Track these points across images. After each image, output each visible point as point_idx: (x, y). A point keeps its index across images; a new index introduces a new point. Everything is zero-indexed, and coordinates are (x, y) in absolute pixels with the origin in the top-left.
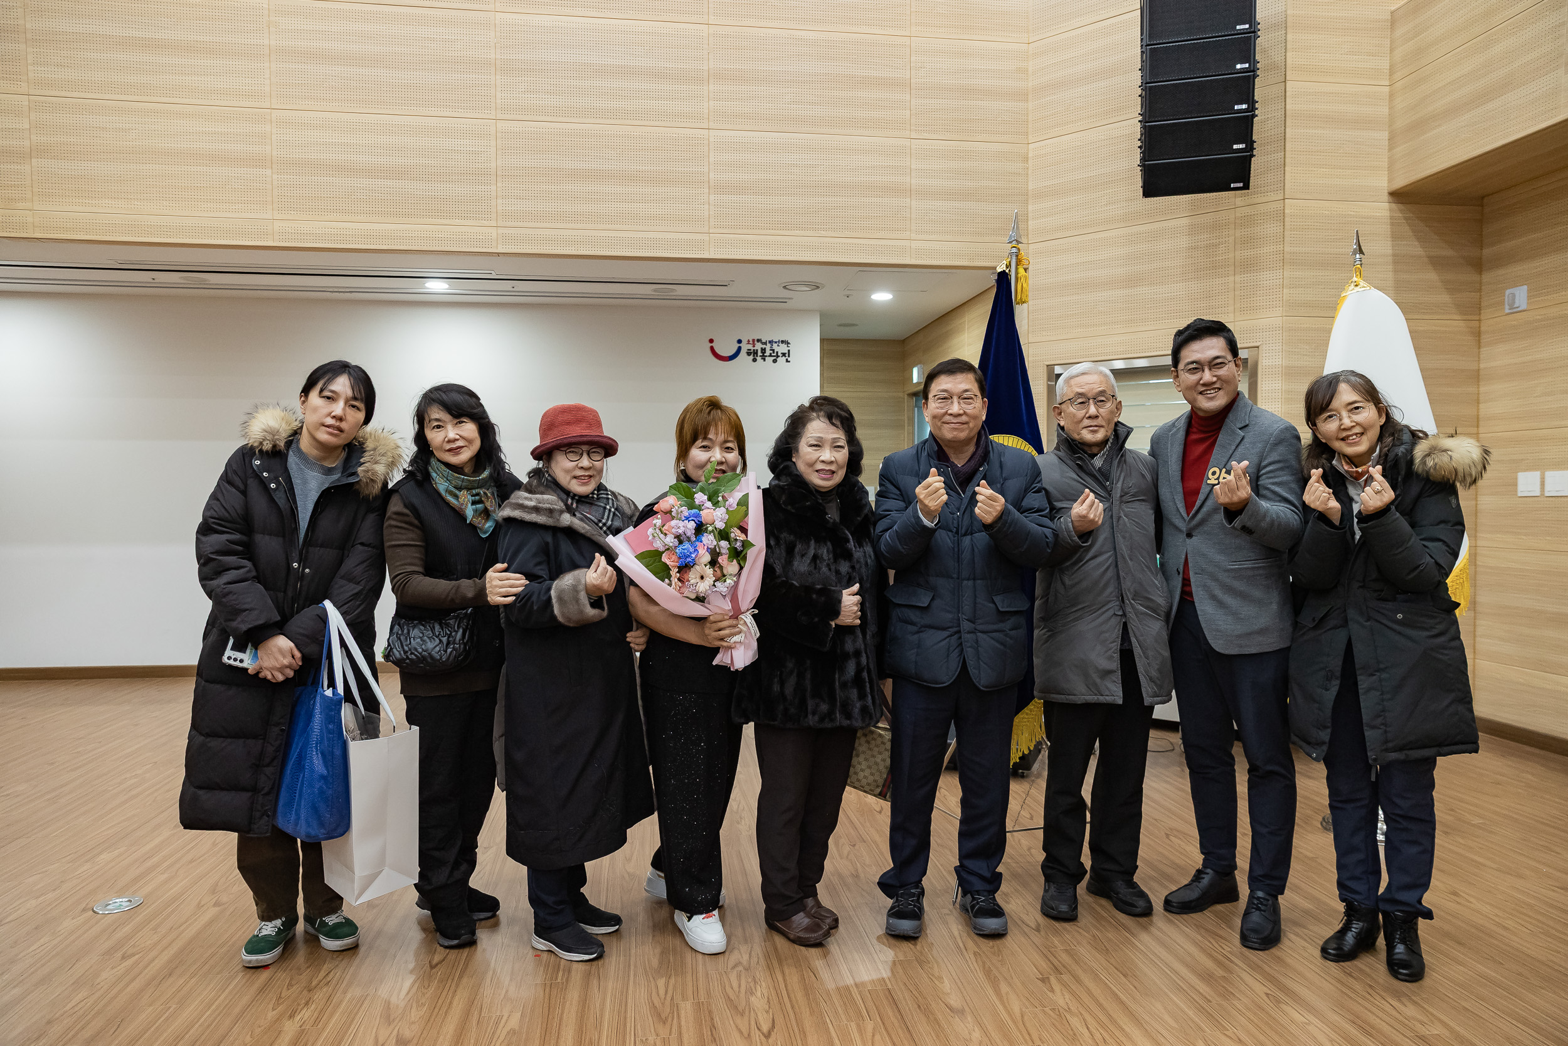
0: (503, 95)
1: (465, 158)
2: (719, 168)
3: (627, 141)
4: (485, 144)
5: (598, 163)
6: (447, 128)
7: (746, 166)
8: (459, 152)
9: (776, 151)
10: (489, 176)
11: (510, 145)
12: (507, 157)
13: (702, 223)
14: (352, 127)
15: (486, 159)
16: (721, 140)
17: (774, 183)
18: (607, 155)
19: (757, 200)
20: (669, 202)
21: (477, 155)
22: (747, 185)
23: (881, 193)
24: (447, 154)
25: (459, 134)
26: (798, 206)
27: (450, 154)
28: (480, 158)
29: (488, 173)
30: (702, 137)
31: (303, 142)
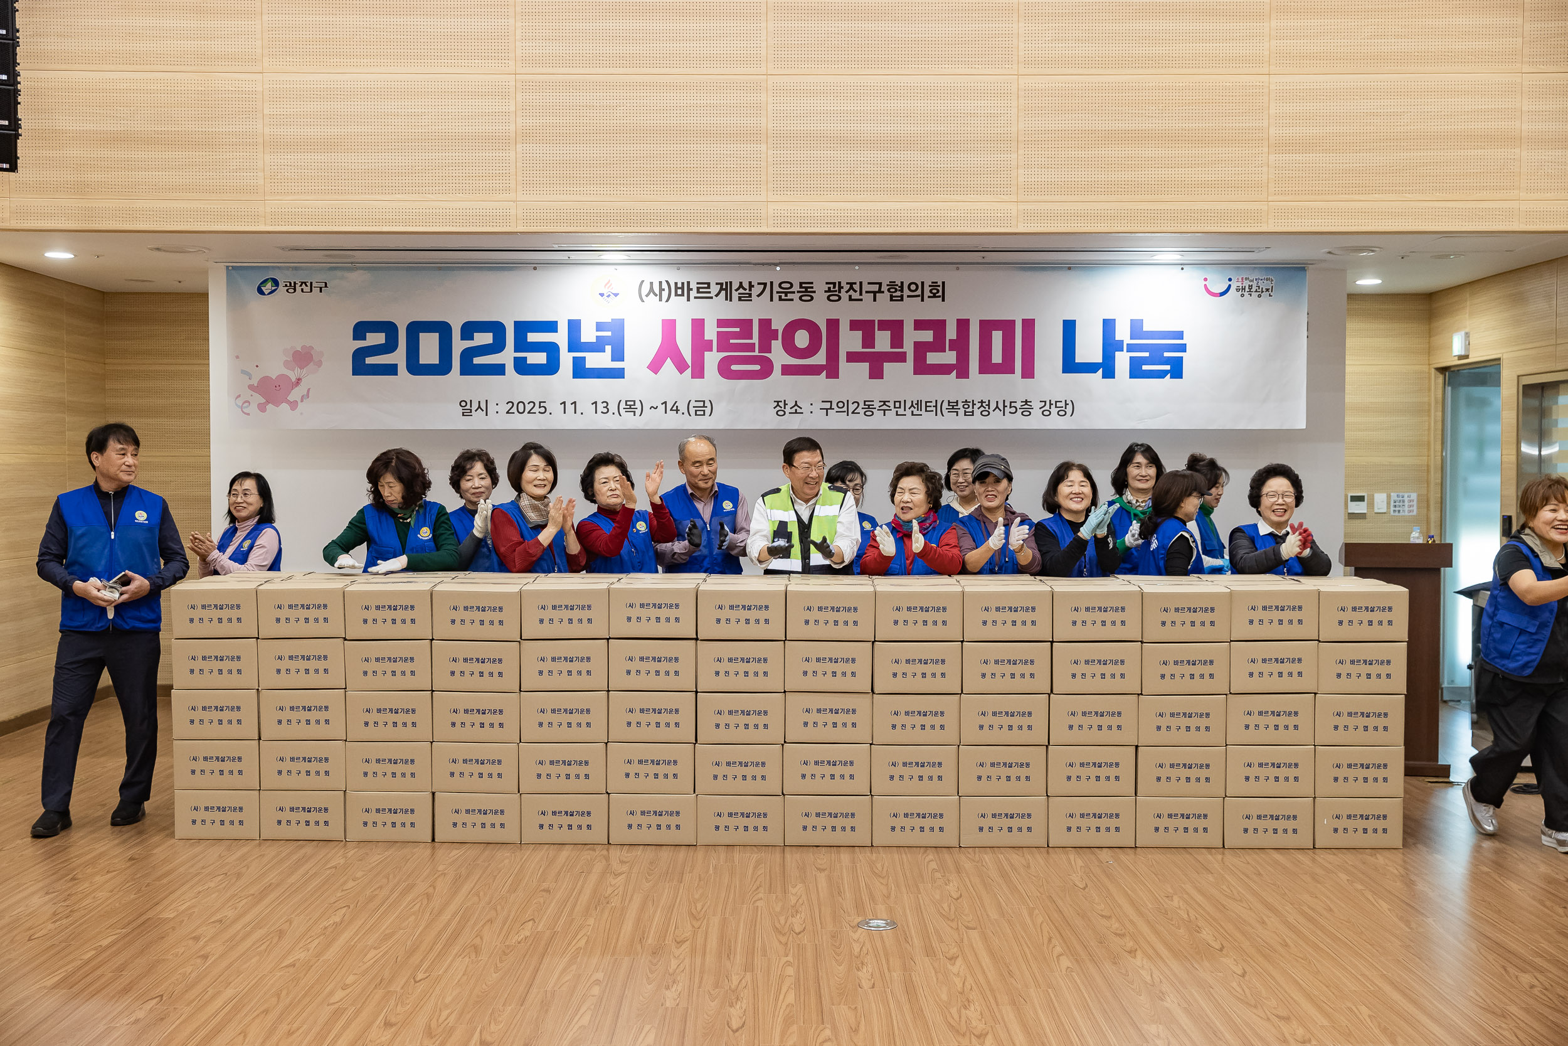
0: (1027, 45)
1: (982, 122)
2: (1281, 121)
3: (1171, 94)
4: (1006, 105)
5: (1137, 122)
6: (962, 88)
7: (1315, 118)
8: (976, 115)
9: (1352, 97)
10: (1009, 142)
11: (1033, 105)
12: (1030, 119)
13: (1260, 189)
14: (856, 91)
15: (1006, 122)
16: (1285, 88)
17: (1348, 138)
18: (1147, 112)
19: (1328, 158)
20: (1220, 165)
21: (996, 118)
22: (1315, 141)
23: (1483, 144)
24: (962, 119)
25: (976, 95)
26: (1378, 165)
27: (966, 118)
28: (999, 122)
29: (1009, 139)
30: (1261, 84)
31: (802, 112)
